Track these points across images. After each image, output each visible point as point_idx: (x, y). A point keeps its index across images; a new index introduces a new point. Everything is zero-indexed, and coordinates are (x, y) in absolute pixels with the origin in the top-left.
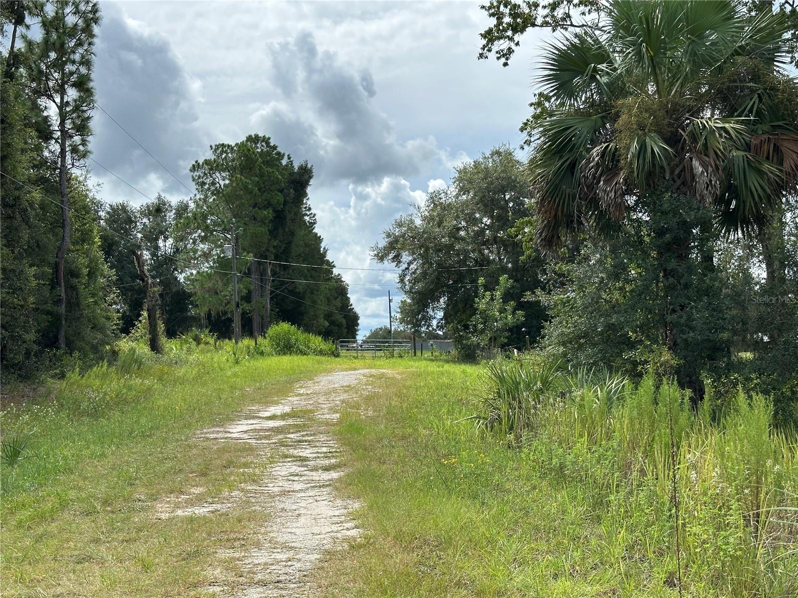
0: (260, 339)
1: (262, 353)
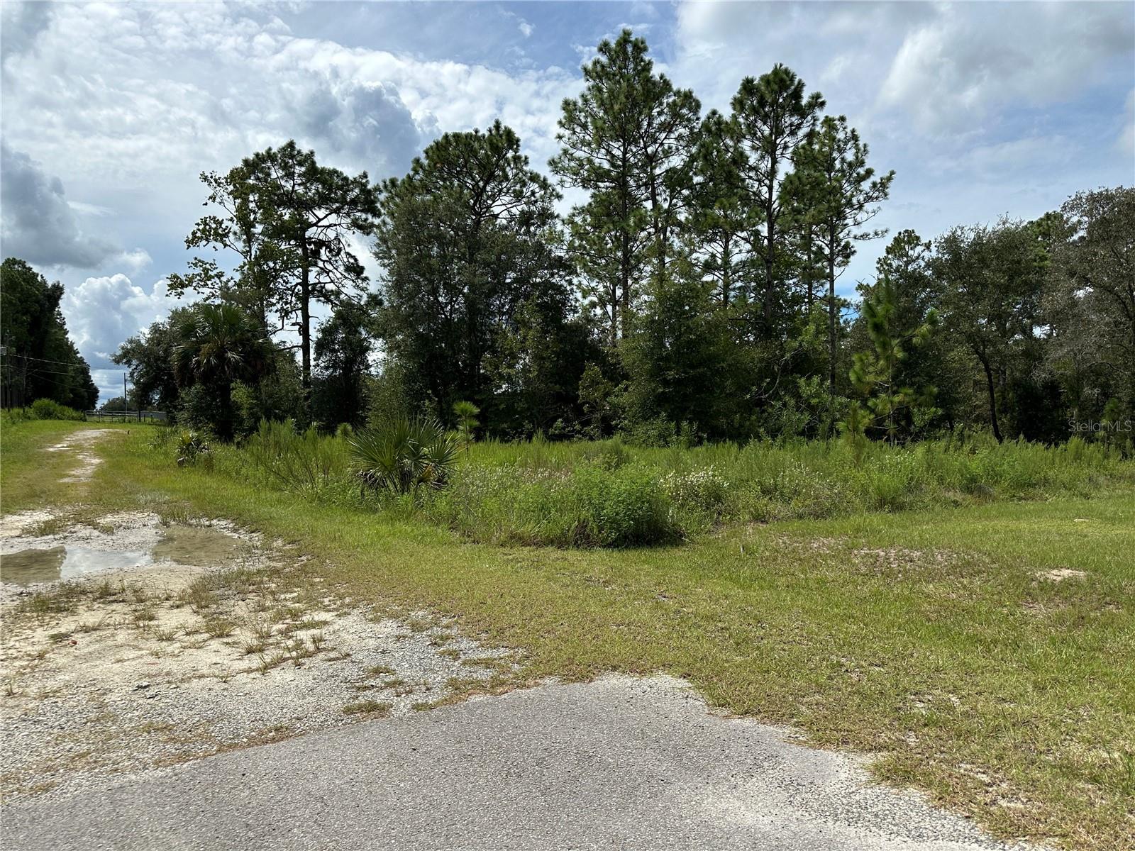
0: (27, 409)
1: (29, 418)
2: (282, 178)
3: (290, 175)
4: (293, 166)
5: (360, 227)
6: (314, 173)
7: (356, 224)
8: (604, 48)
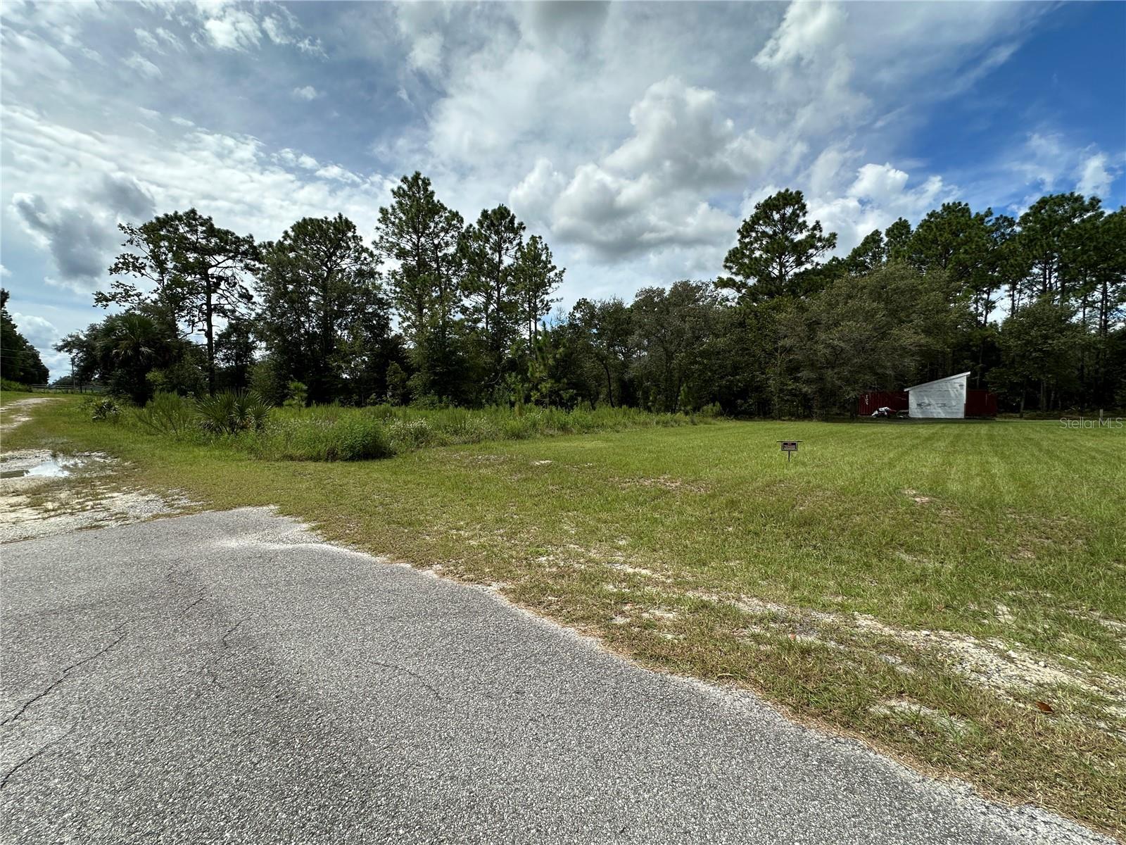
2: (188, 232)
3: (195, 231)
4: (196, 225)
5: (250, 270)
6: (211, 231)
7: (247, 267)
8: (405, 180)
